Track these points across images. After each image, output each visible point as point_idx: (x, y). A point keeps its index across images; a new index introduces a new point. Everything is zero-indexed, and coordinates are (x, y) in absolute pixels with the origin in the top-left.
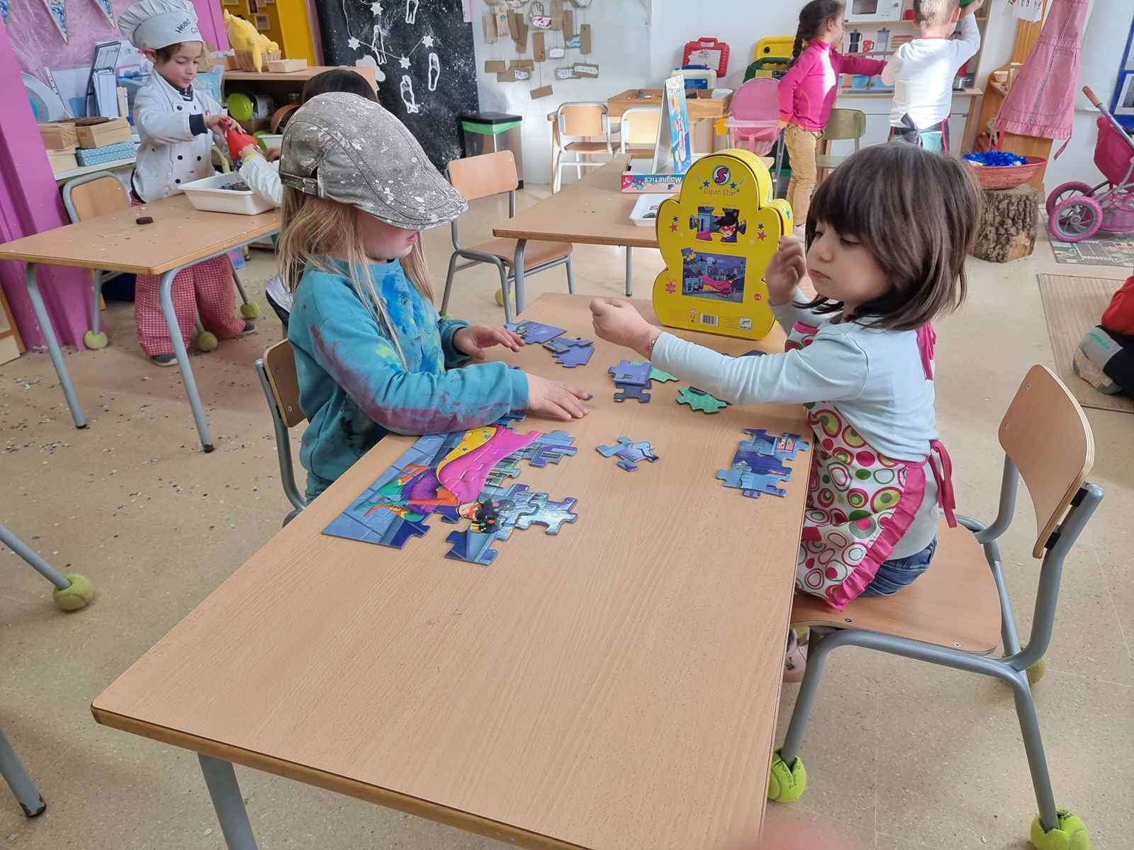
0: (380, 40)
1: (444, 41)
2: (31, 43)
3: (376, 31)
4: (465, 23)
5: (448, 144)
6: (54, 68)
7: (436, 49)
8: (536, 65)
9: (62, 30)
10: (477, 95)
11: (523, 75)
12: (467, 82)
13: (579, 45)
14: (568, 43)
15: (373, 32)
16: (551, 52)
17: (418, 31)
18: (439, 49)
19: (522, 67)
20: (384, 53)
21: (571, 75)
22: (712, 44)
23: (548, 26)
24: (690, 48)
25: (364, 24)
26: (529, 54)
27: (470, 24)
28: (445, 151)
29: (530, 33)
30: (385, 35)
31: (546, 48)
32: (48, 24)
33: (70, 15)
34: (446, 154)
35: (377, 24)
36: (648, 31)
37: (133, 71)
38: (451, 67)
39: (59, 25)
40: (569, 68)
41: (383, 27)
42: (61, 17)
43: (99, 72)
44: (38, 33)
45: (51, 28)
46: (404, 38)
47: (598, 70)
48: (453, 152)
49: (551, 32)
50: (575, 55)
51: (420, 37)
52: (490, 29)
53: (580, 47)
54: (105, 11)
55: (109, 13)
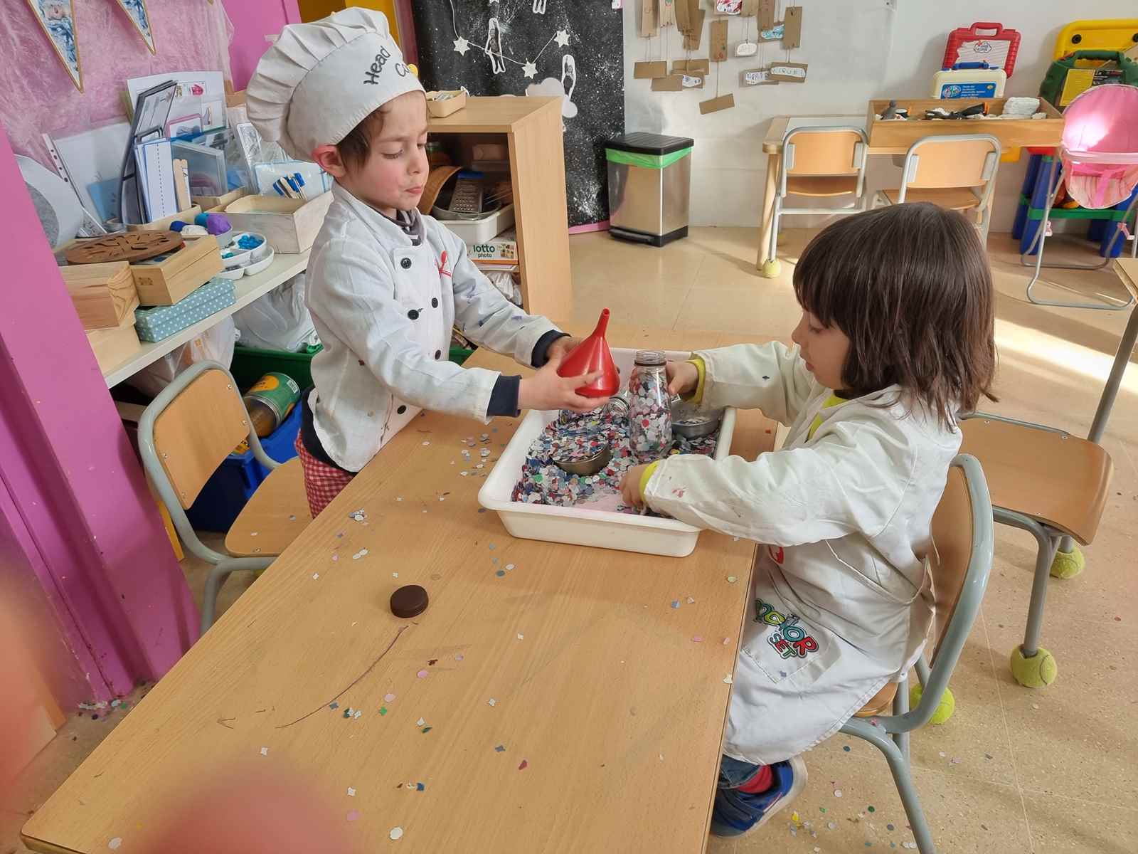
0: (496, 38)
1: (584, 36)
2: (17, 95)
3: (491, 26)
4: (614, 10)
5: (582, 180)
6: (57, 134)
7: (573, 49)
8: (712, 66)
9: (71, 66)
10: (623, 110)
11: (693, 81)
12: (611, 94)
13: (781, 36)
14: (764, 35)
15: (487, 28)
16: (739, 48)
17: (549, 23)
18: (576, 49)
19: (691, 69)
20: (502, 57)
21: (764, 79)
22: (993, 32)
23: (736, 10)
24: (957, 39)
25: (475, 15)
26: (703, 51)
27: (620, 11)
28: (578, 189)
29: (707, 22)
30: (504, 31)
31: (730, 42)
32: (45, 56)
33: (82, 35)
34: (580, 193)
35: (494, 16)
36: (890, 13)
37: (191, 126)
38: (592, 73)
39: (64, 55)
40: (762, 70)
41: (502, 20)
42: (68, 42)
43: (143, 139)
44: (28, 75)
45: (50, 63)
46: (530, 35)
47: (806, 72)
48: (588, 190)
49: (741, 18)
50: (773, 51)
51: (552, 32)
52: (648, 16)
53: (782, 39)
54: (138, 24)
55: (145, 26)
